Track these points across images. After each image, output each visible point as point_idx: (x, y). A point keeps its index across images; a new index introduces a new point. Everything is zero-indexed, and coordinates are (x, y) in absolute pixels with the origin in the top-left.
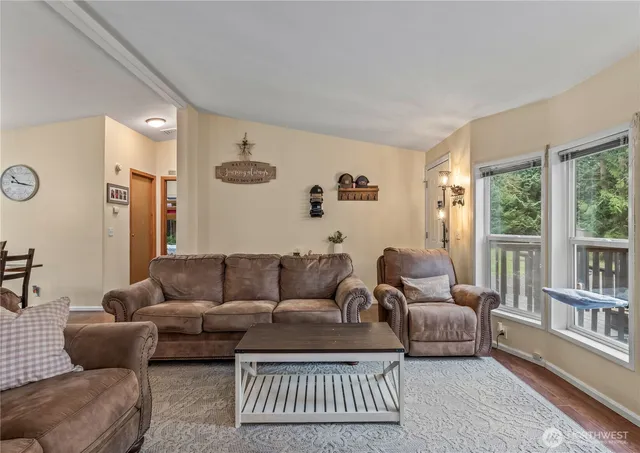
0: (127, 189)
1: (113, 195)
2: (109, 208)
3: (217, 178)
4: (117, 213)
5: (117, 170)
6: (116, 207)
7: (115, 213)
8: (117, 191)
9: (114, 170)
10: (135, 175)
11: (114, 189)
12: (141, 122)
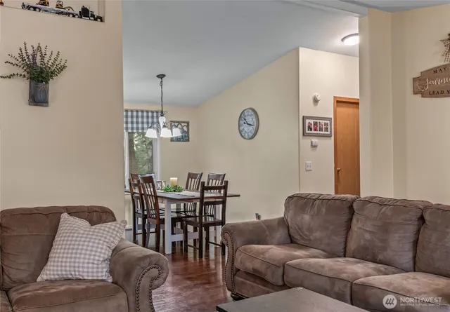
0: (329, 119)
1: (311, 128)
2: (306, 142)
3: (415, 93)
4: (316, 146)
5: (316, 101)
6: (315, 140)
7: (314, 146)
8: (315, 124)
9: (311, 101)
10: (340, 102)
11: (312, 121)
12: (337, 42)
